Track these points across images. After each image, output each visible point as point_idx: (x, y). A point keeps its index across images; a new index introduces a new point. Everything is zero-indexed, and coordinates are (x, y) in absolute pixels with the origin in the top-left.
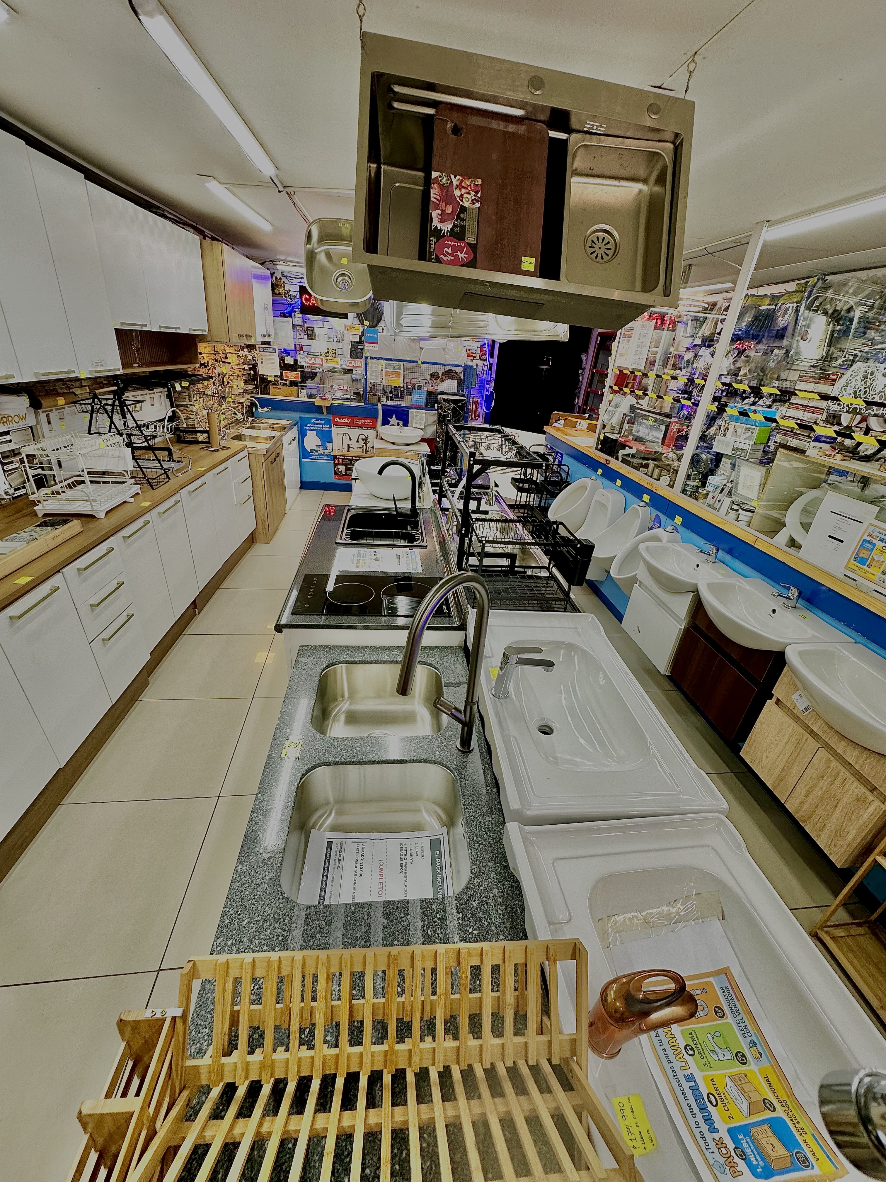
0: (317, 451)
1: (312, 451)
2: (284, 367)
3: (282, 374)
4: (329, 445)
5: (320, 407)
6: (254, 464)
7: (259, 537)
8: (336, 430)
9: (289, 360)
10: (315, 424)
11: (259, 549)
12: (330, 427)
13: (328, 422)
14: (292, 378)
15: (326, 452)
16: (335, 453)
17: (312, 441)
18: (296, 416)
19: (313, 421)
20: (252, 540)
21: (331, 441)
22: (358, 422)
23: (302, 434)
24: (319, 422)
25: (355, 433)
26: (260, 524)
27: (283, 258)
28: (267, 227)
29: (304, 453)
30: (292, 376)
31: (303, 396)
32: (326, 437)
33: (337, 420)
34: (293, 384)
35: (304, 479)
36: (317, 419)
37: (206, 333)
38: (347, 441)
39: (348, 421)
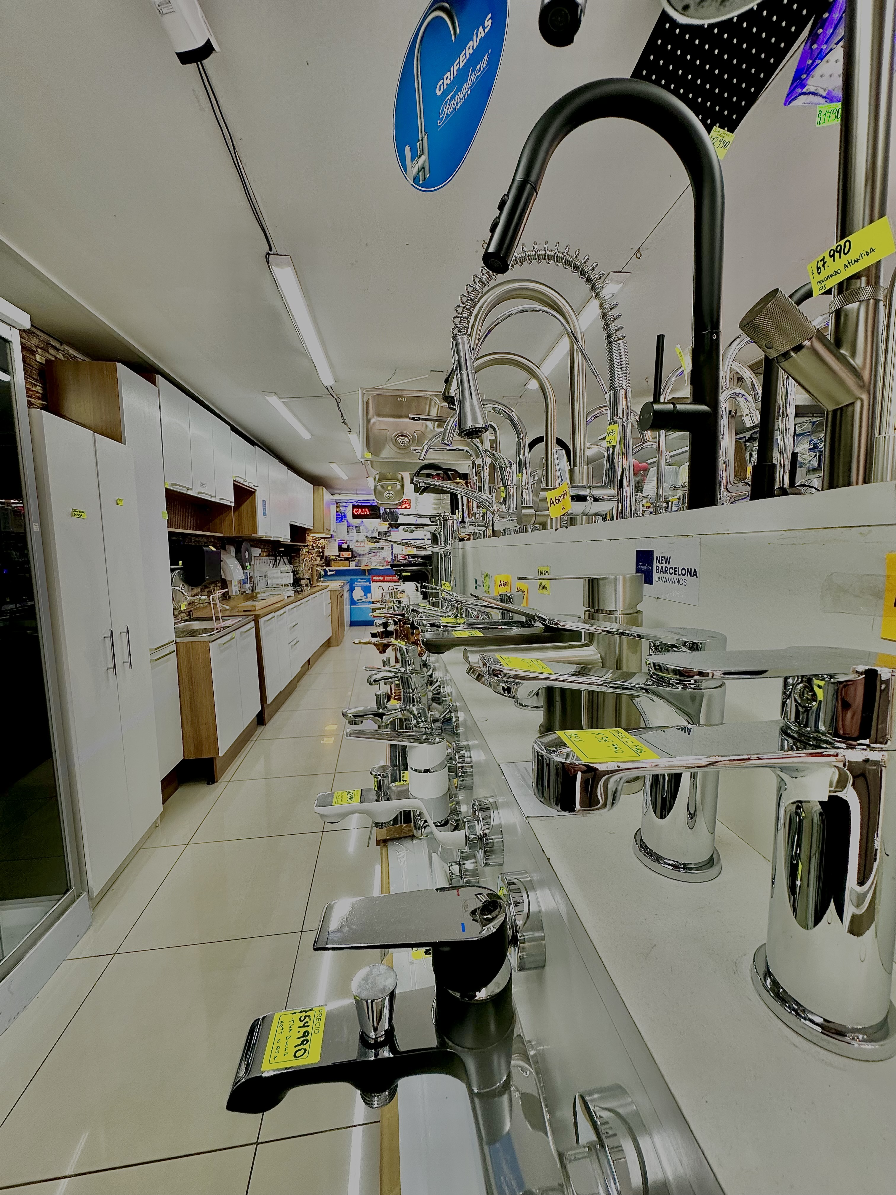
0: (361, 600)
1: (358, 600)
2: (341, 549)
3: (340, 554)
4: (369, 595)
5: (365, 570)
6: (332, 597)
7: (333, 642)
8: (374, 585)
9: (344, 546)
10: (360, 582)
11: (332, 650)
12: (370, 583)
13: (369, 581)
14: (347, 556)
15: (367, 600)
16: (373, 600)
17: (358, 593)
18: (348, 578)
19: (359, 580)
20: (328, 644)
21: (371, 592)
22: (388, 578)
23: (352, 590)
24: (363, 581)
25: (386, 586)
26: (334, 633)
27: (339, 492)
28: (345, 477)
29: (353, 602)
30: (346, 554)
31: (353, 566)
32: (367, 590)
33: (375, 578)
34: (347, 559)
35: (353, 620)
36: (361, 579)
37: (312, 528)
38: (381, 591)
39: (381, 578)
